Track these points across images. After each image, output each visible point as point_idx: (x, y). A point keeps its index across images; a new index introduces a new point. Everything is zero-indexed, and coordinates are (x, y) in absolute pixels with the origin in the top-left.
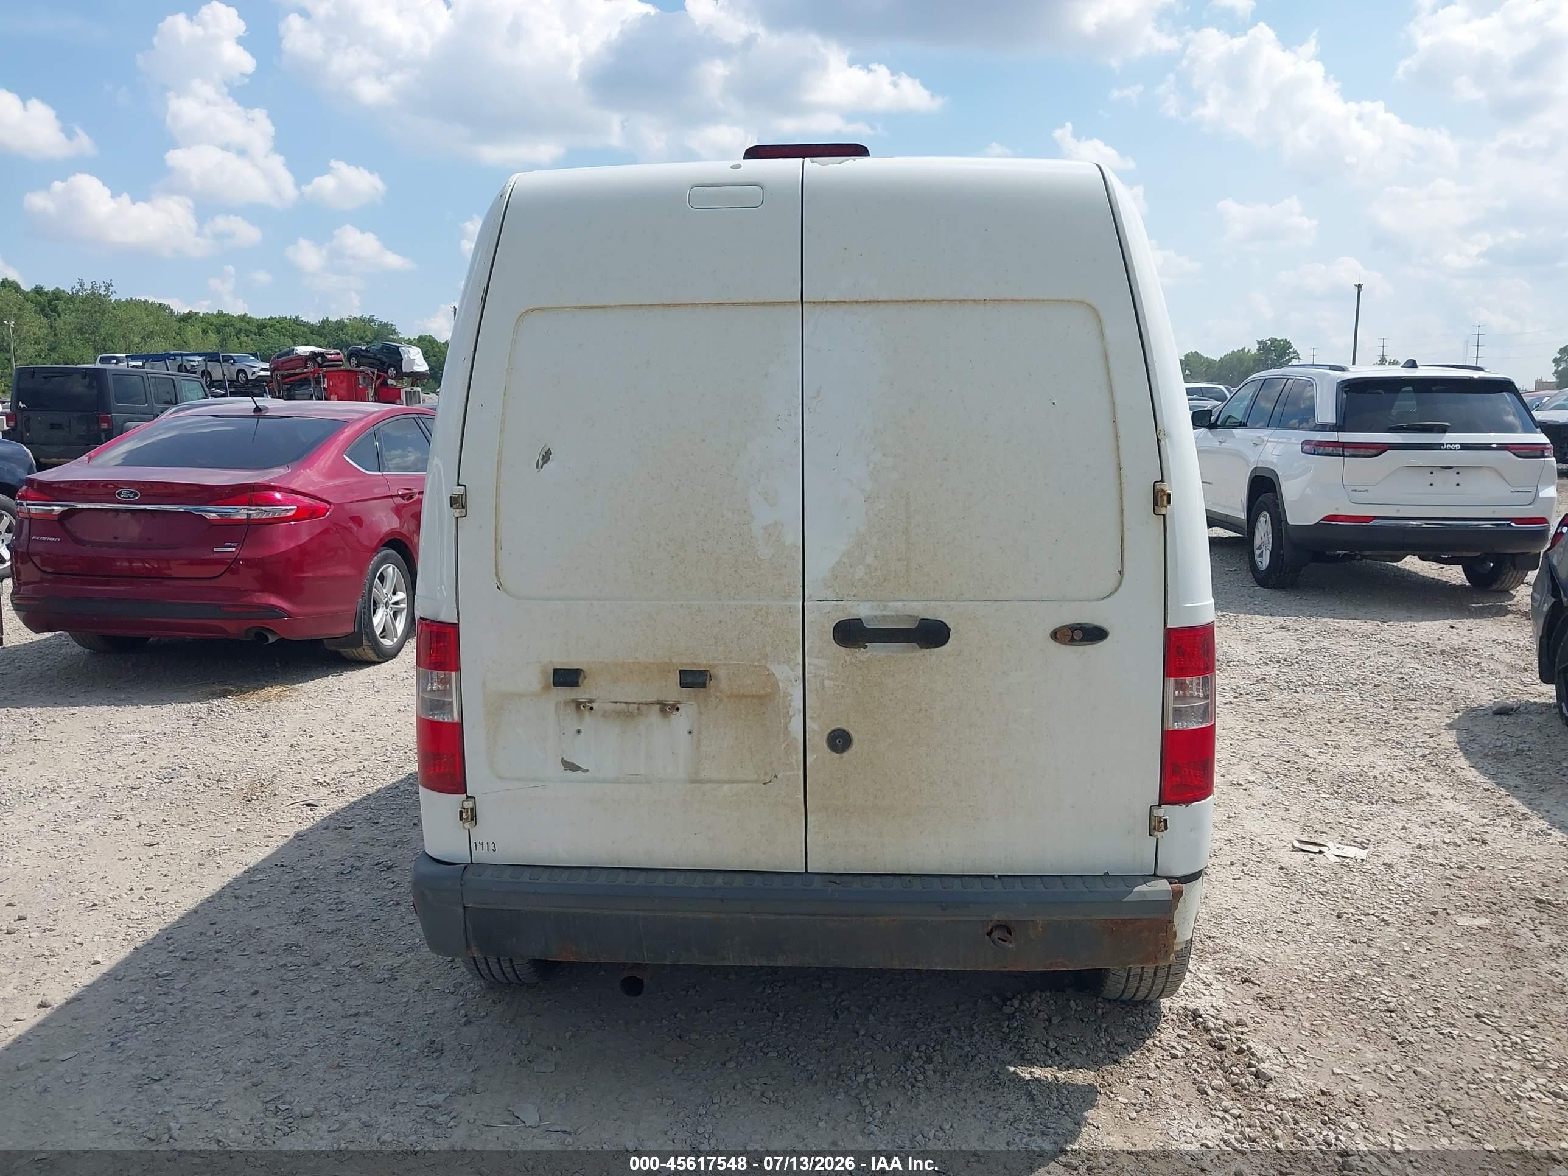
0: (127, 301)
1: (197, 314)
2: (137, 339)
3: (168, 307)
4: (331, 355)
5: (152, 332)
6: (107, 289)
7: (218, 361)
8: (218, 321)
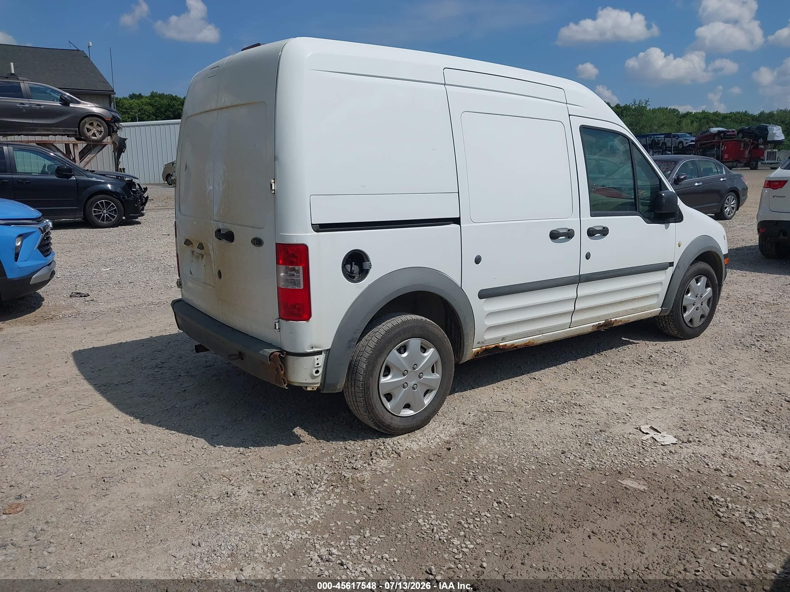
0: (658, 109)
1: (691, 113)
2: (656, 128)
3: (677, 110)
4: (729, 132)
5: (664, 124)
6: (646, 104)
7: (670, 137)
8: (701, 116)
